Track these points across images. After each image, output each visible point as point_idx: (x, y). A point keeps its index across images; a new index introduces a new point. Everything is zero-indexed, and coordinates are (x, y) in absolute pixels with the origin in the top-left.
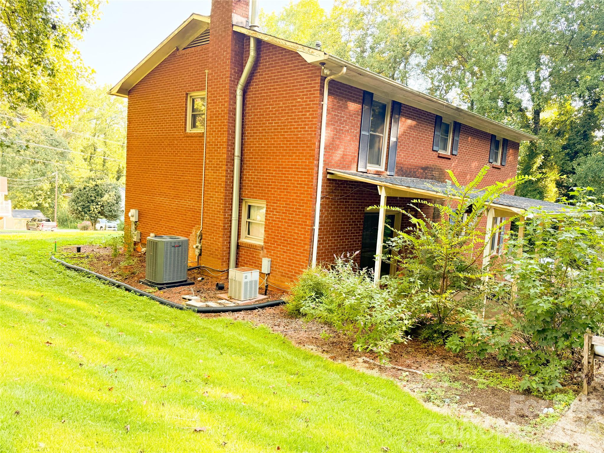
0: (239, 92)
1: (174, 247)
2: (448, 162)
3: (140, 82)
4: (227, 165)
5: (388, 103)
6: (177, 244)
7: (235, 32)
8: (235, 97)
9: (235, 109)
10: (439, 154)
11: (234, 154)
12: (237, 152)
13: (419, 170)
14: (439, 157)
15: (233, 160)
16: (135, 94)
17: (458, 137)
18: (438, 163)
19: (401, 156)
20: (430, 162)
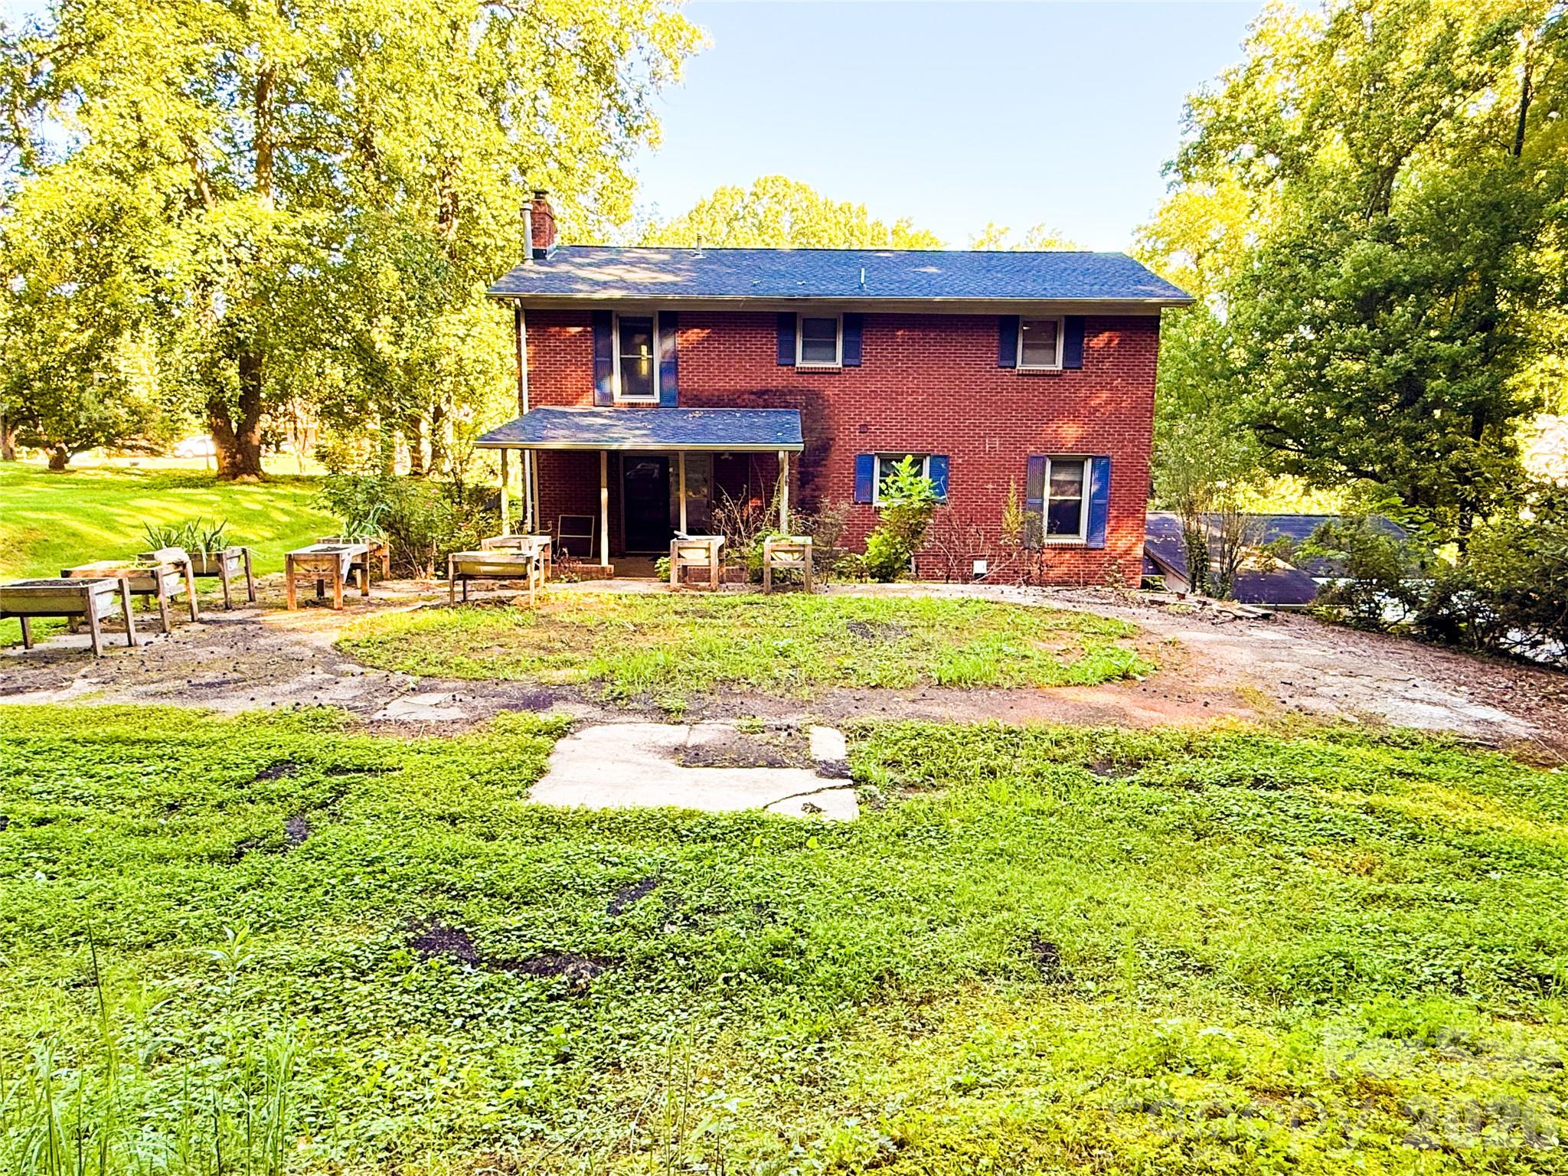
2: (837, 377)
5: (655, 315)
10: (798, 368)
14: (798, 373)
17: (859, 335)
18: (800, 382)
19: (690, 380)
20: (776, 383)
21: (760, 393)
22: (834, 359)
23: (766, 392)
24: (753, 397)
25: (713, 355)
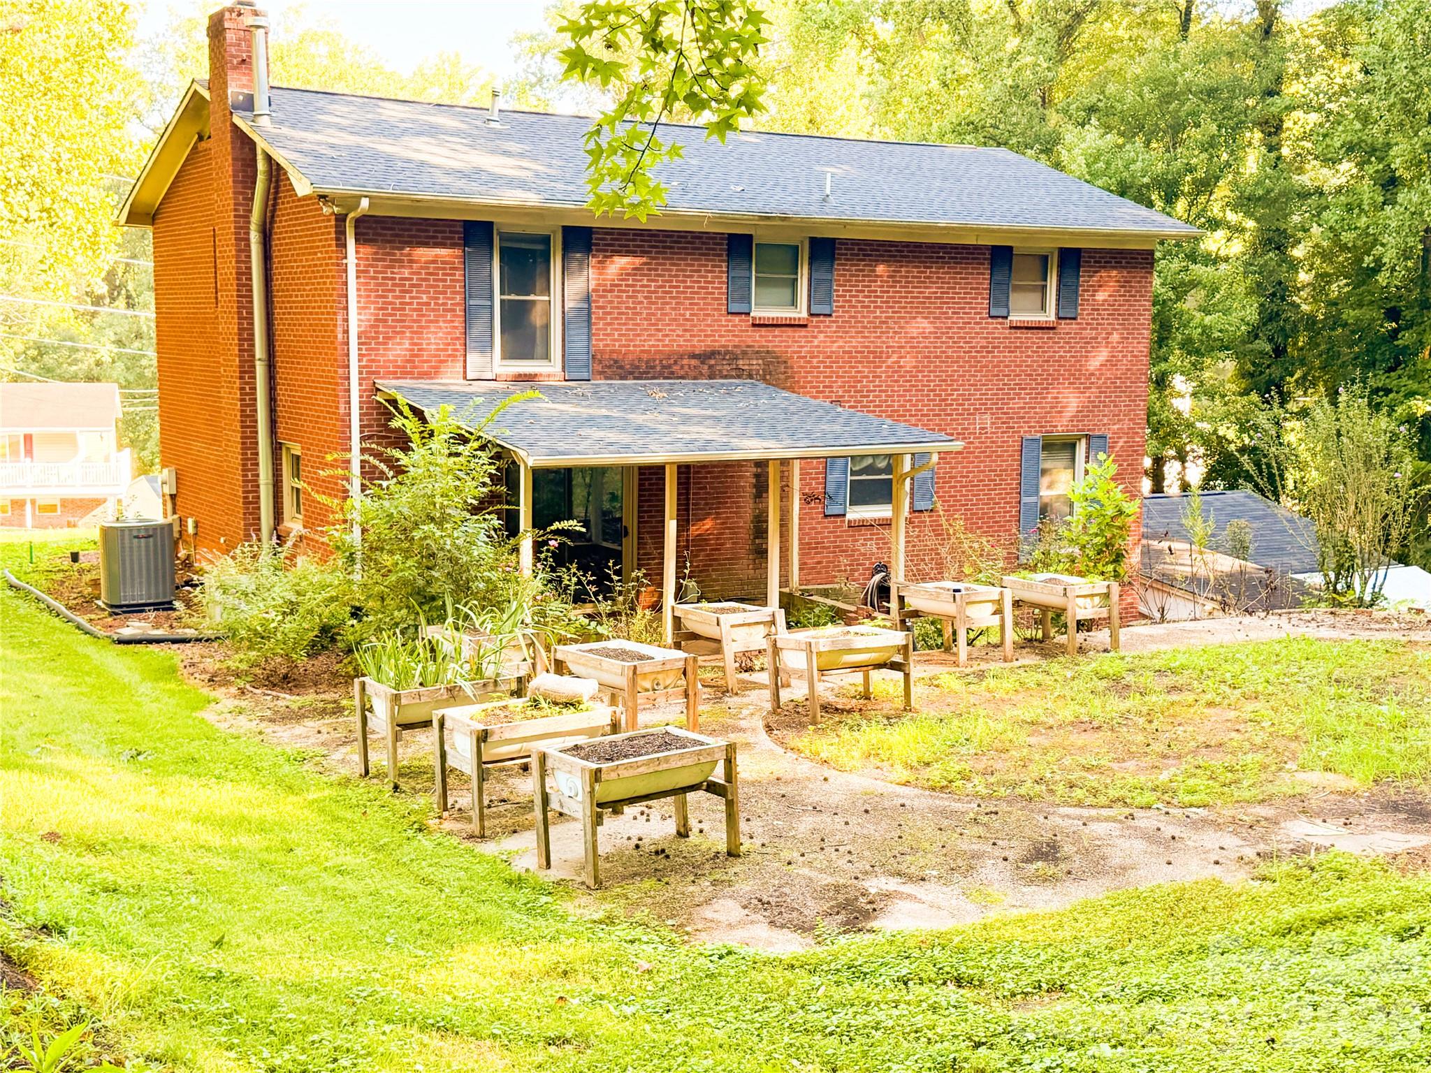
0: (254, 237)
1: (137, 537)
2: (803, 332)
3: (164, 199)
4: (241, 378)
5: (554, 232)
6: (143, 533)
7: (235, 128)
8: (248, 245)
9: (250, 268)
10: (754, 318)
11: (253, 356)
12: (259, 351)
13: (685, 362)
14: (754, 325)
15: (254, 367)
16: (160, 224)
17: (831, 271)
18: (759, 339)
19: (611, 338)
20: (724, 341)
21: (704, 357)
22: (794, 303)
23: (713, 354)
24: (694, 362)
25: (640, 297)
